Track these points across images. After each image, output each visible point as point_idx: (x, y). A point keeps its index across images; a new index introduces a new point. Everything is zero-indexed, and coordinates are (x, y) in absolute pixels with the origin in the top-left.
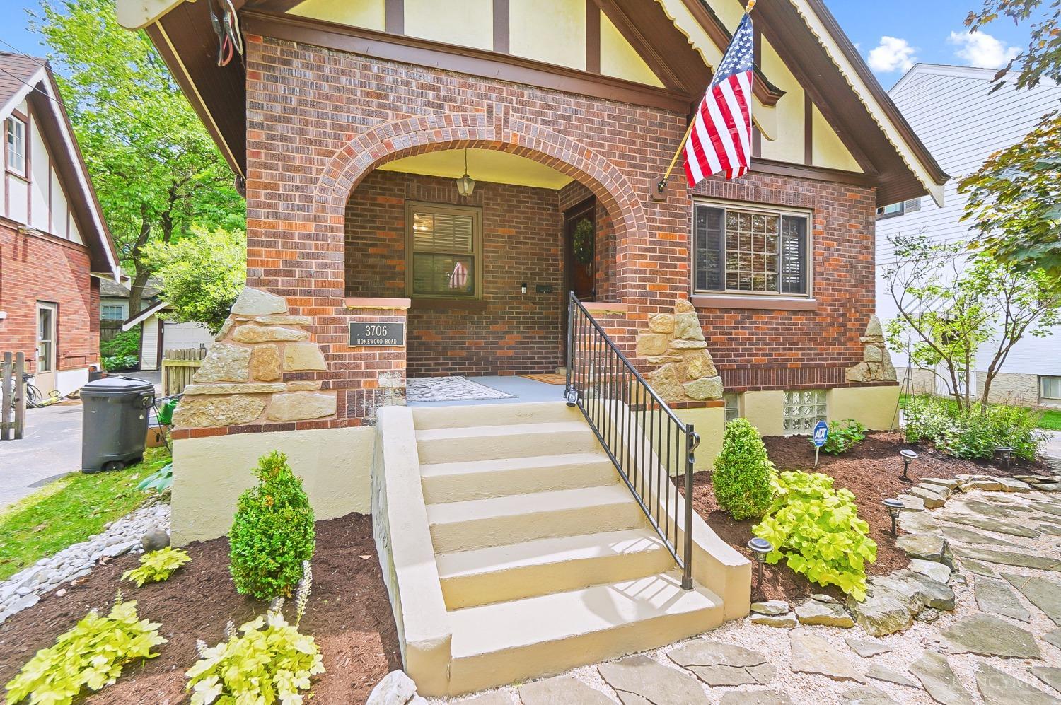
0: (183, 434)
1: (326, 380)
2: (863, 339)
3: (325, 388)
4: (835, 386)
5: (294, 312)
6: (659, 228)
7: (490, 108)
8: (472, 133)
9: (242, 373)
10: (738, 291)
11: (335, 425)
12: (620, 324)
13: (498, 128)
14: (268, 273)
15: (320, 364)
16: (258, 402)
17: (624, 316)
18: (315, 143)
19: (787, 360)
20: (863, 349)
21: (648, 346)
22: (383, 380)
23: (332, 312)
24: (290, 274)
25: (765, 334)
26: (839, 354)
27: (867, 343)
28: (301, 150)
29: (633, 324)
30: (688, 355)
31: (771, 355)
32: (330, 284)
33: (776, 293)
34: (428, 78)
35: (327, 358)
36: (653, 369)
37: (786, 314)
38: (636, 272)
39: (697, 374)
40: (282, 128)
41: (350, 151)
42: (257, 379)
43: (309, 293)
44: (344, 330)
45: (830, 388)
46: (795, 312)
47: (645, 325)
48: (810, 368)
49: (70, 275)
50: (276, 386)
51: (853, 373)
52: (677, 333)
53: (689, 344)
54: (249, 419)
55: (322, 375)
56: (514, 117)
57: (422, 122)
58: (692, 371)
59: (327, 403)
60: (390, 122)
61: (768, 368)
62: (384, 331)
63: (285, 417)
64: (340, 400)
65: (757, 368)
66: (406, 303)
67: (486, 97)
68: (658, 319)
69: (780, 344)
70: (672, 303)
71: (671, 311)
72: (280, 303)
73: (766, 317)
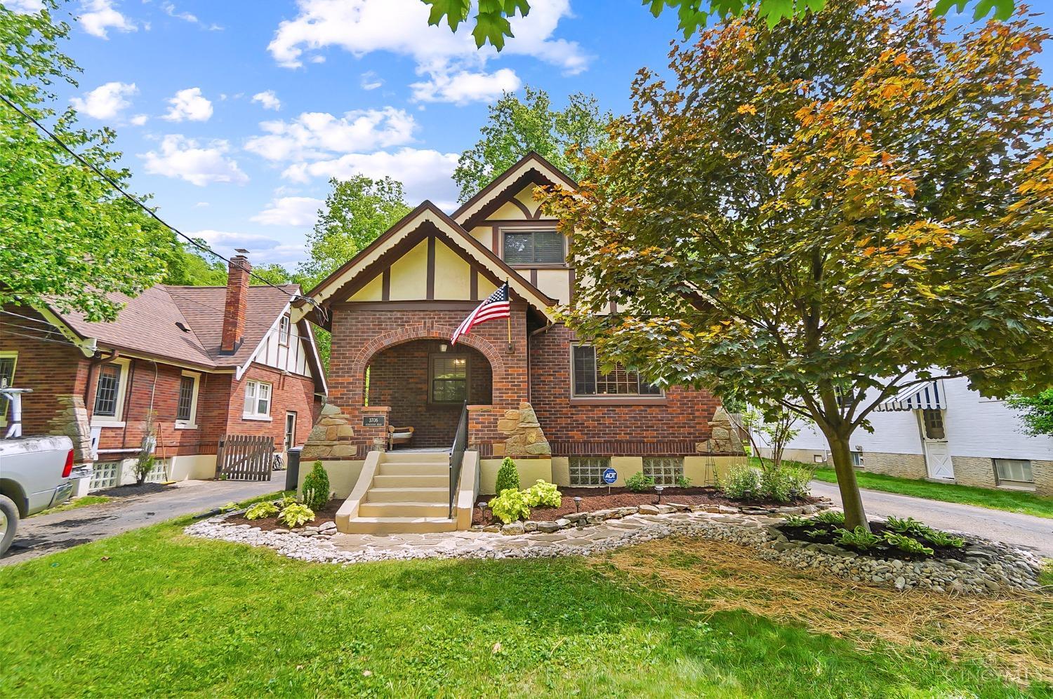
0: (303, 460)
1: (354, 441)
2: (710, 423)
3: (352, 444)
4: (687, 455)
5: (343, 413)
6: (511, 367)
7: (425, 323)
8: (417, 334)
9: (323, 437)
10: (617, 394)
11: (356, 459)
12: (488, 415)
13: (429, 331)
14: (335, 398)
15: (351, 433)
16: (328, 448)
17: (490, 411)
18: (354, 347)
19: (645, 437)
20: (712, 430)
21: (504, 426)
22: (375, 441)
23: (357, 413)
24: (342, 398)
25: (626, 420)
26: (689, 434)
27: (713, 426)
28: (348, 350)
29: (496, 415)
30: (527, 431)
31: (632, 434)
32: (357, 402)
33: (636, 394)
34: (399, 315)
35: (354, 431)
36: (508, 438)
37: (642, 408)
38: (497, 389)
39: (533, 441)
40: (343, 343)
41: (366, 348)
42: (328, 440)
43: (349, 405)
44: (361, 420)
45: (683, 456)
46: (650, 406)
47: (503, 416)
48: (663, 443)
49: (304, 396)
50: (335, 442)
51: (702, 447)
52: (521, 420)
53: (528, 426)
54: (324, 455)
55: (352, 438)
56: (436, 325)
57: (396, 333)
58: (530, 439)
59: (353, 450)
60: (383, 335)
61: (629, 442)
62: (376, 420)
63: (337, 455)
64: (358, 449)
65: (620, 442)
66: (386, 408)
67: (423, 318)
68: (510, 413)
69: (638, 427)
70: (518, 404)
71: (518, 408)
72: (338, 409)
73: (626, 410)
